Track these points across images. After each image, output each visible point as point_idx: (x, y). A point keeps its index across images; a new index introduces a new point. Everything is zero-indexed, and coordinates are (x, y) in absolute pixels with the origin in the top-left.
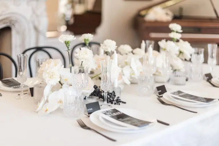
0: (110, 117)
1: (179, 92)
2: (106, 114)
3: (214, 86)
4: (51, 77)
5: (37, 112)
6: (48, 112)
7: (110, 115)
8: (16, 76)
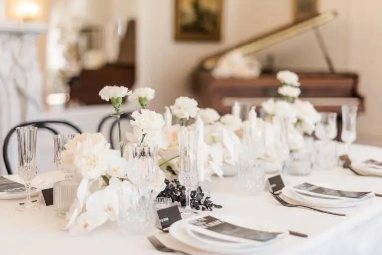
0: (206, 228)
1: (307, 185)
2: (197, 224)
3: (357, 174)
4: (93, 163)
5: (68, 230)
6: (90, 228)
7: (204, 226)
8: (10, 172)
